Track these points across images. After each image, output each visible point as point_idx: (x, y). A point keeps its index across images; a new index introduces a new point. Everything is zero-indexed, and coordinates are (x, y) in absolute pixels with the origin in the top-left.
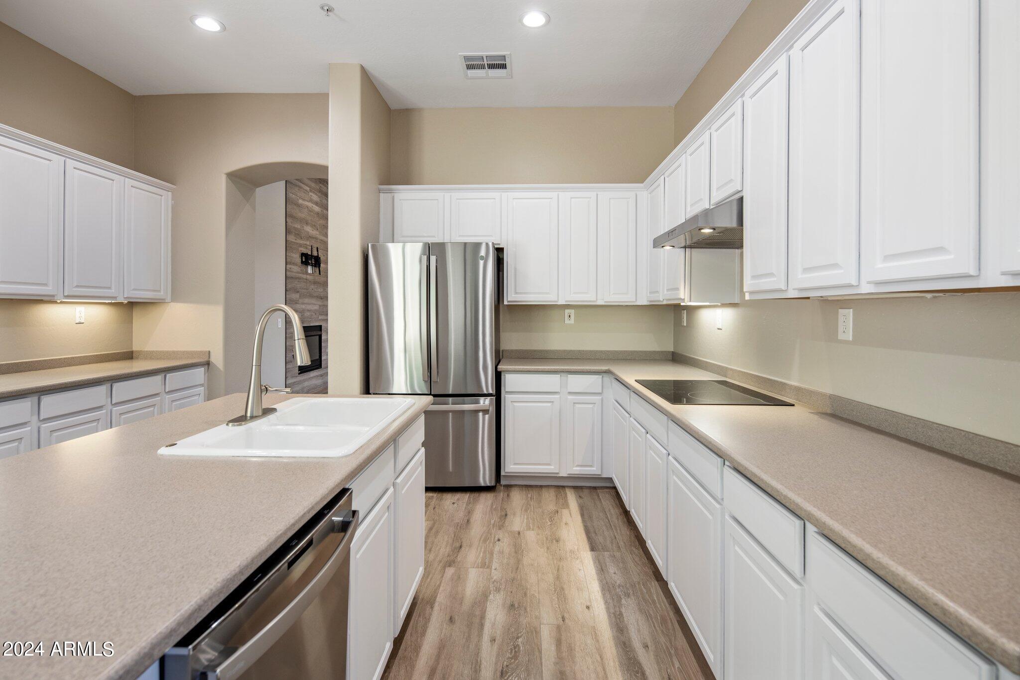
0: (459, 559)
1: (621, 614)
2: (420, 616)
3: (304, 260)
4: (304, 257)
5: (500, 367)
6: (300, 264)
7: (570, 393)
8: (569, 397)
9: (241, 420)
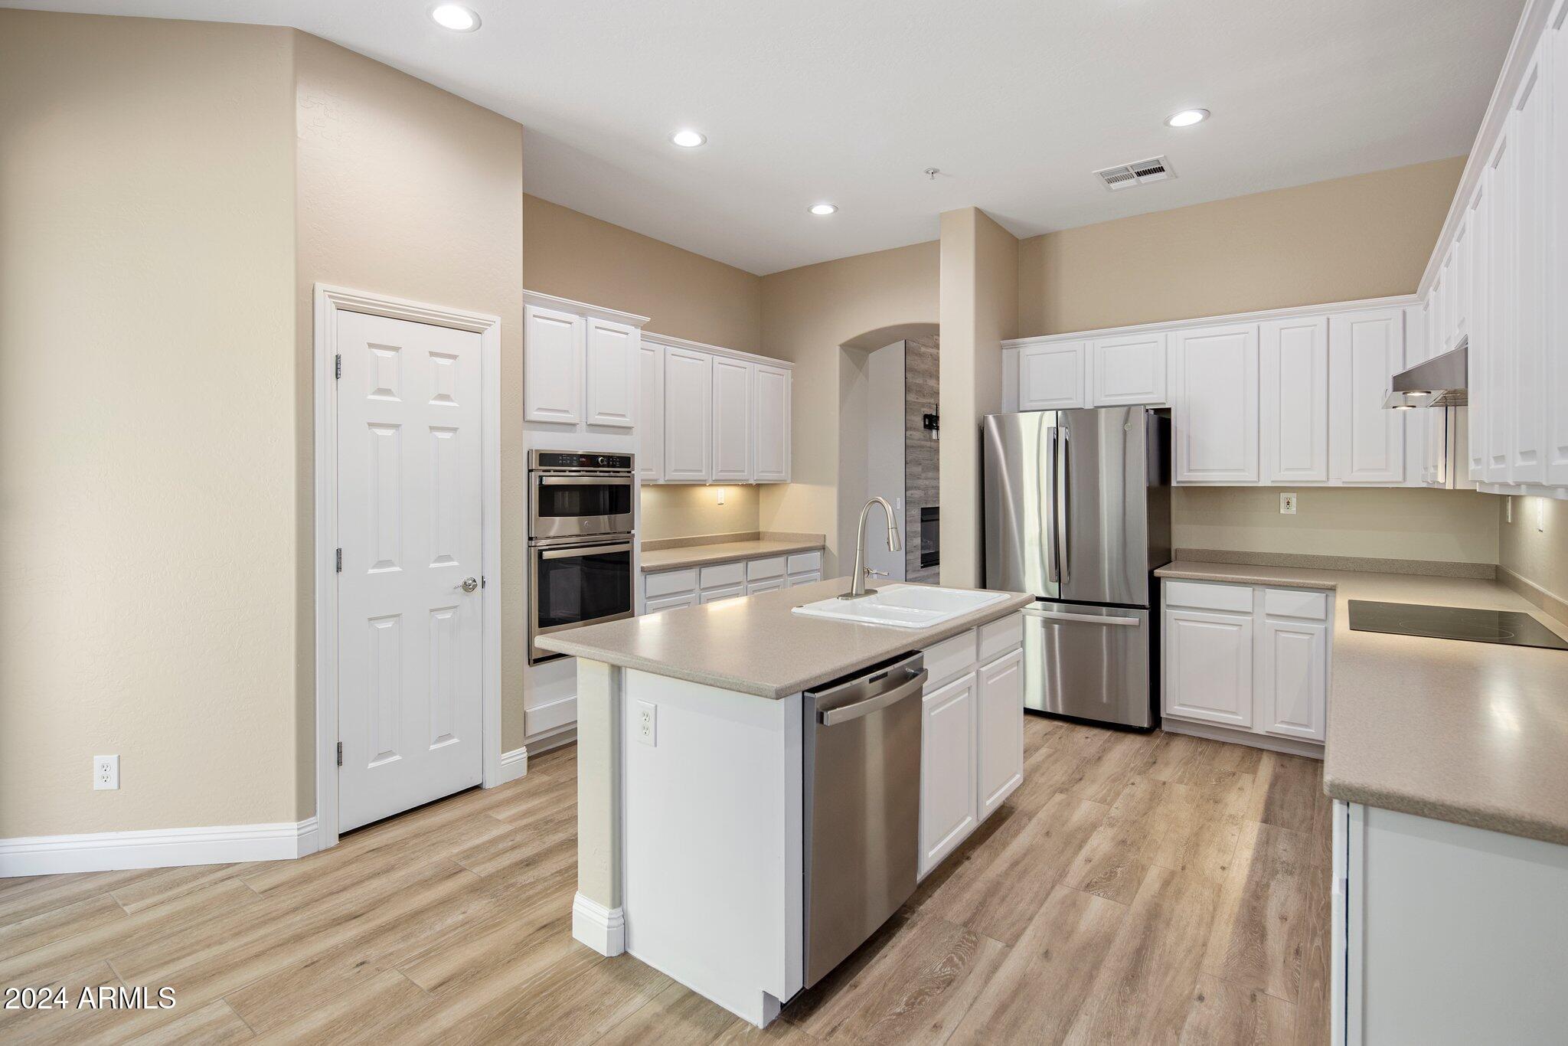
0: (1074, 789)
1: (1268, 885)
2: (1015, 822)
3: (927, 423)
4: (927, 420)
5: (1158, 572)
6: (923, 429)
7: (1269, 615)
8: (1267, 621)
9: (848, 596)
